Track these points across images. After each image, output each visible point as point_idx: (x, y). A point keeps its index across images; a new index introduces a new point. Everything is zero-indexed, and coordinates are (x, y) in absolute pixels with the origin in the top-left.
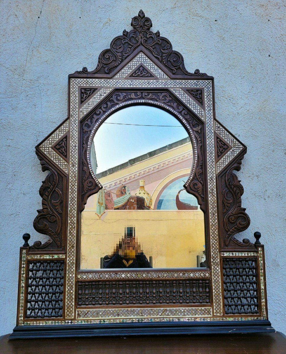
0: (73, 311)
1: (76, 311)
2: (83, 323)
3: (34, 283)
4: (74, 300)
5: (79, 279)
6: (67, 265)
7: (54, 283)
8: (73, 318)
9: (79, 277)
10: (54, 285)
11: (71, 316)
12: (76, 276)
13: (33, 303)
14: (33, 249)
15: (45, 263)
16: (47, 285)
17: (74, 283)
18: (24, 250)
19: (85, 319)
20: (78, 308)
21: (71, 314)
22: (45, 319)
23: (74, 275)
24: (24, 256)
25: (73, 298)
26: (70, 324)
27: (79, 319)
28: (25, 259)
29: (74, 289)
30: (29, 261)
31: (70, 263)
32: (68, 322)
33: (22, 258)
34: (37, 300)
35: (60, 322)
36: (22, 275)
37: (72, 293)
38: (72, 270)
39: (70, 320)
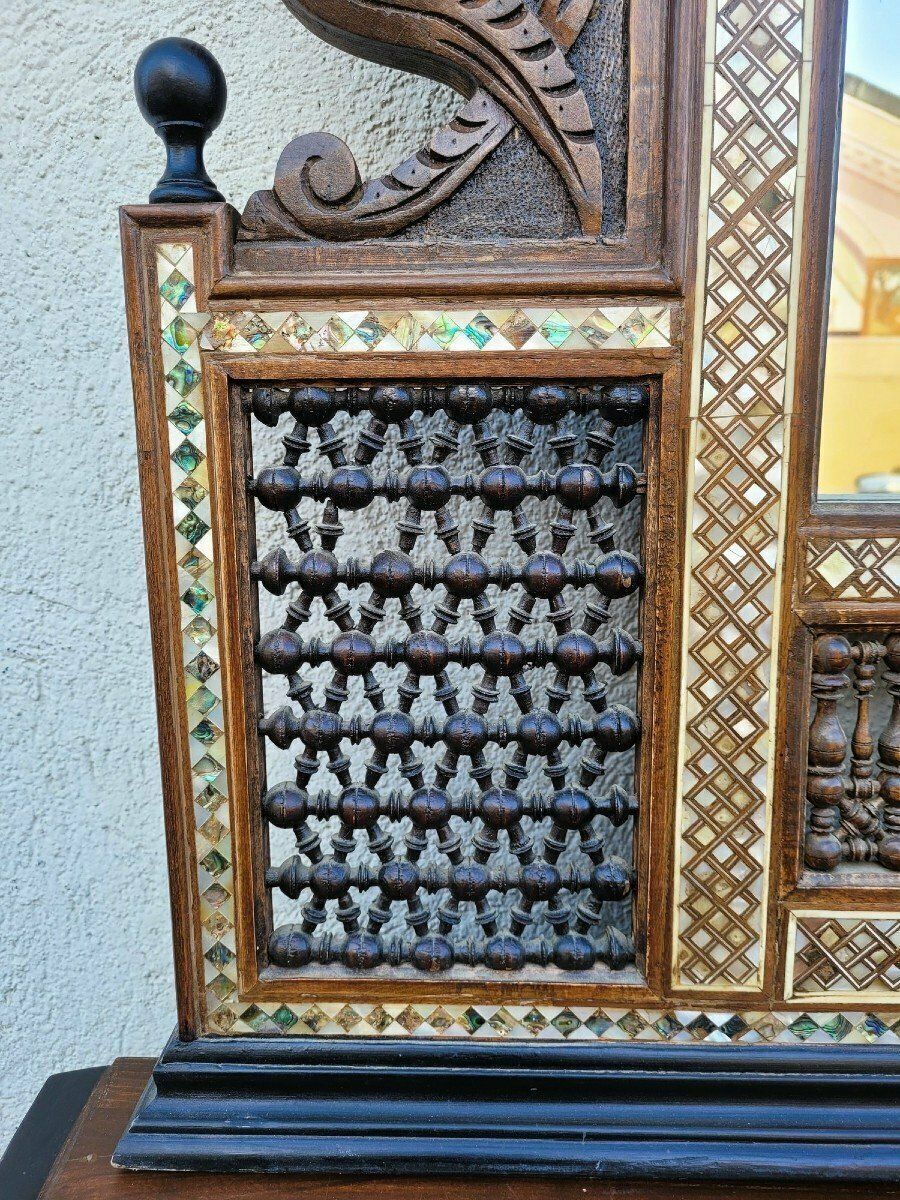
0: (760, 921)
1: (792, 926)
2: (857, 1037)
3: (318, 628)
4: (764, 819)
5: (831, 594)
6: (695, 429)
7: (539, 633)
8: (753, 985)
9: (834, 569)
10: (539, 658)
11: (738, 968)
12: (796, 563)
13: (326, 831)
14: (276, 235)
15: (429, 410)
16: (466, 659)
17: (771, 634)
18: (167, 248)
19: (876, 996)
20: (809, 896)
21: (738, 953)
22: (461, 986)
23: (773, 555)
24: (178, 322)
25: (756, 798)
26: (718, 1037)
27: (816, 997)
28: (194, 362)
29: (768, 706)
30: (244, 384)
31: (725, 414)
32: (705, 1025)
33: (157, 347)
34: (369, 804)
35: (615, 1014)
36: (182, 545)
37: (746, 745)
38: (755, 495)
39: (719, 1008)
